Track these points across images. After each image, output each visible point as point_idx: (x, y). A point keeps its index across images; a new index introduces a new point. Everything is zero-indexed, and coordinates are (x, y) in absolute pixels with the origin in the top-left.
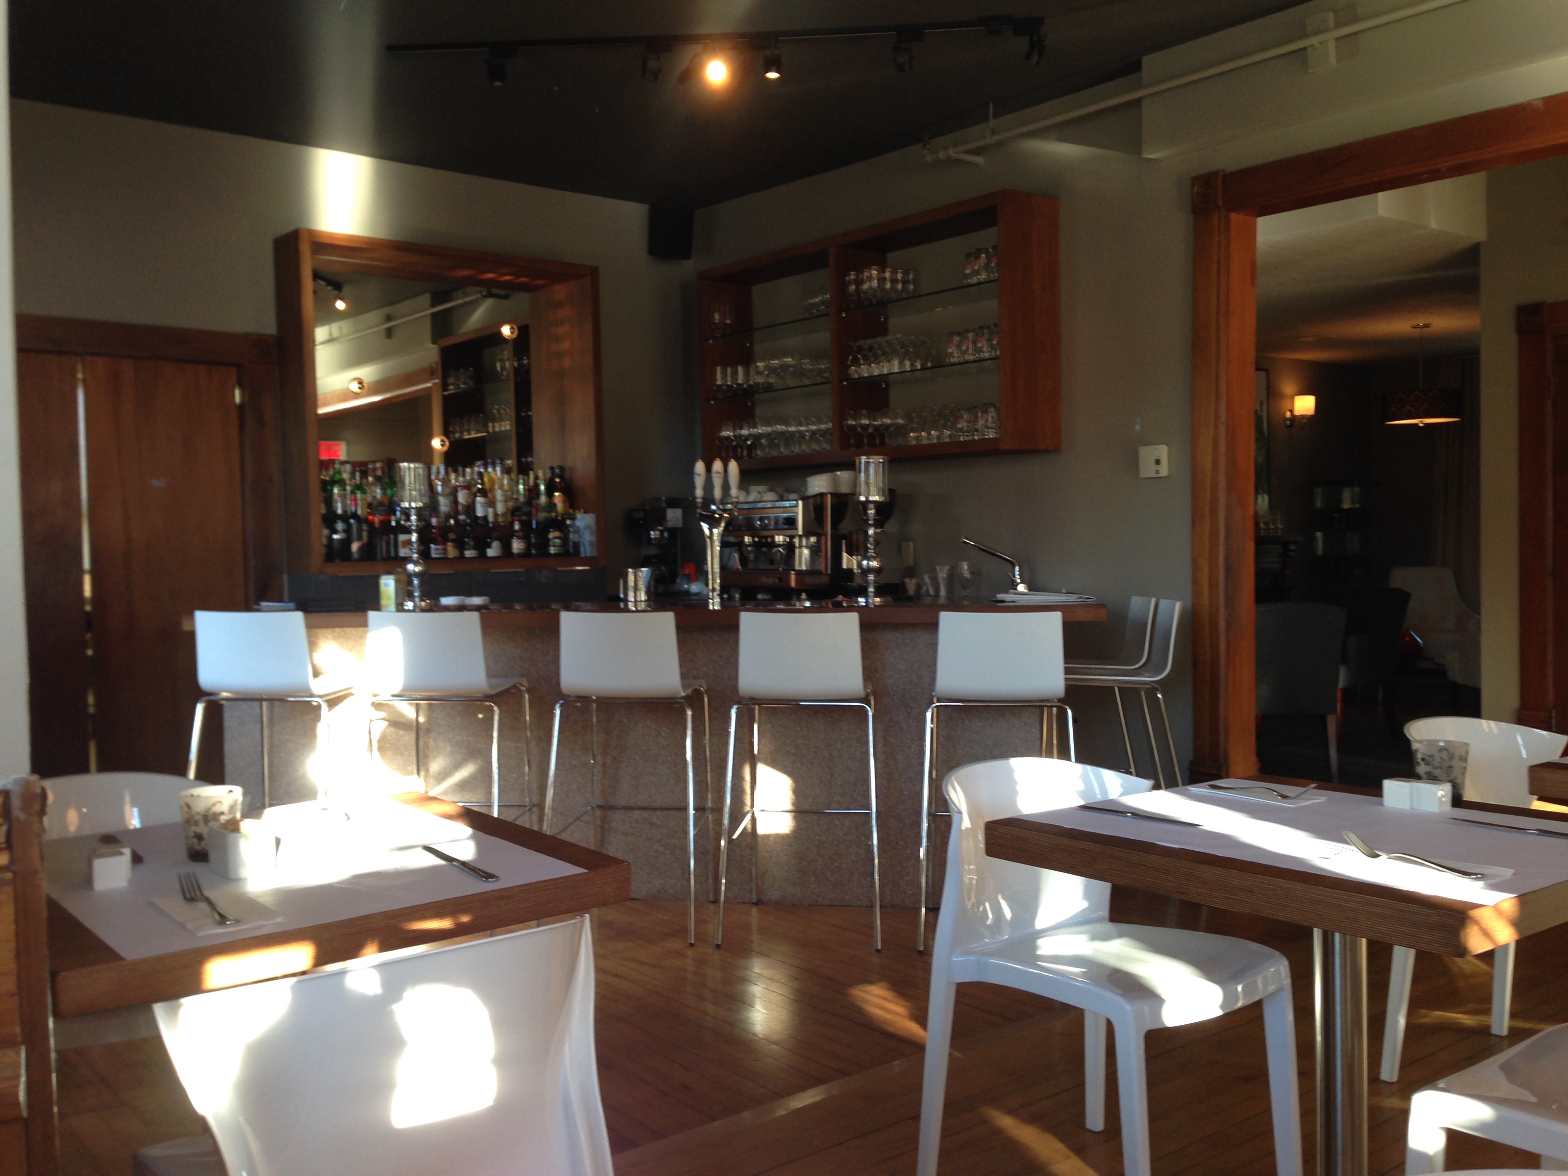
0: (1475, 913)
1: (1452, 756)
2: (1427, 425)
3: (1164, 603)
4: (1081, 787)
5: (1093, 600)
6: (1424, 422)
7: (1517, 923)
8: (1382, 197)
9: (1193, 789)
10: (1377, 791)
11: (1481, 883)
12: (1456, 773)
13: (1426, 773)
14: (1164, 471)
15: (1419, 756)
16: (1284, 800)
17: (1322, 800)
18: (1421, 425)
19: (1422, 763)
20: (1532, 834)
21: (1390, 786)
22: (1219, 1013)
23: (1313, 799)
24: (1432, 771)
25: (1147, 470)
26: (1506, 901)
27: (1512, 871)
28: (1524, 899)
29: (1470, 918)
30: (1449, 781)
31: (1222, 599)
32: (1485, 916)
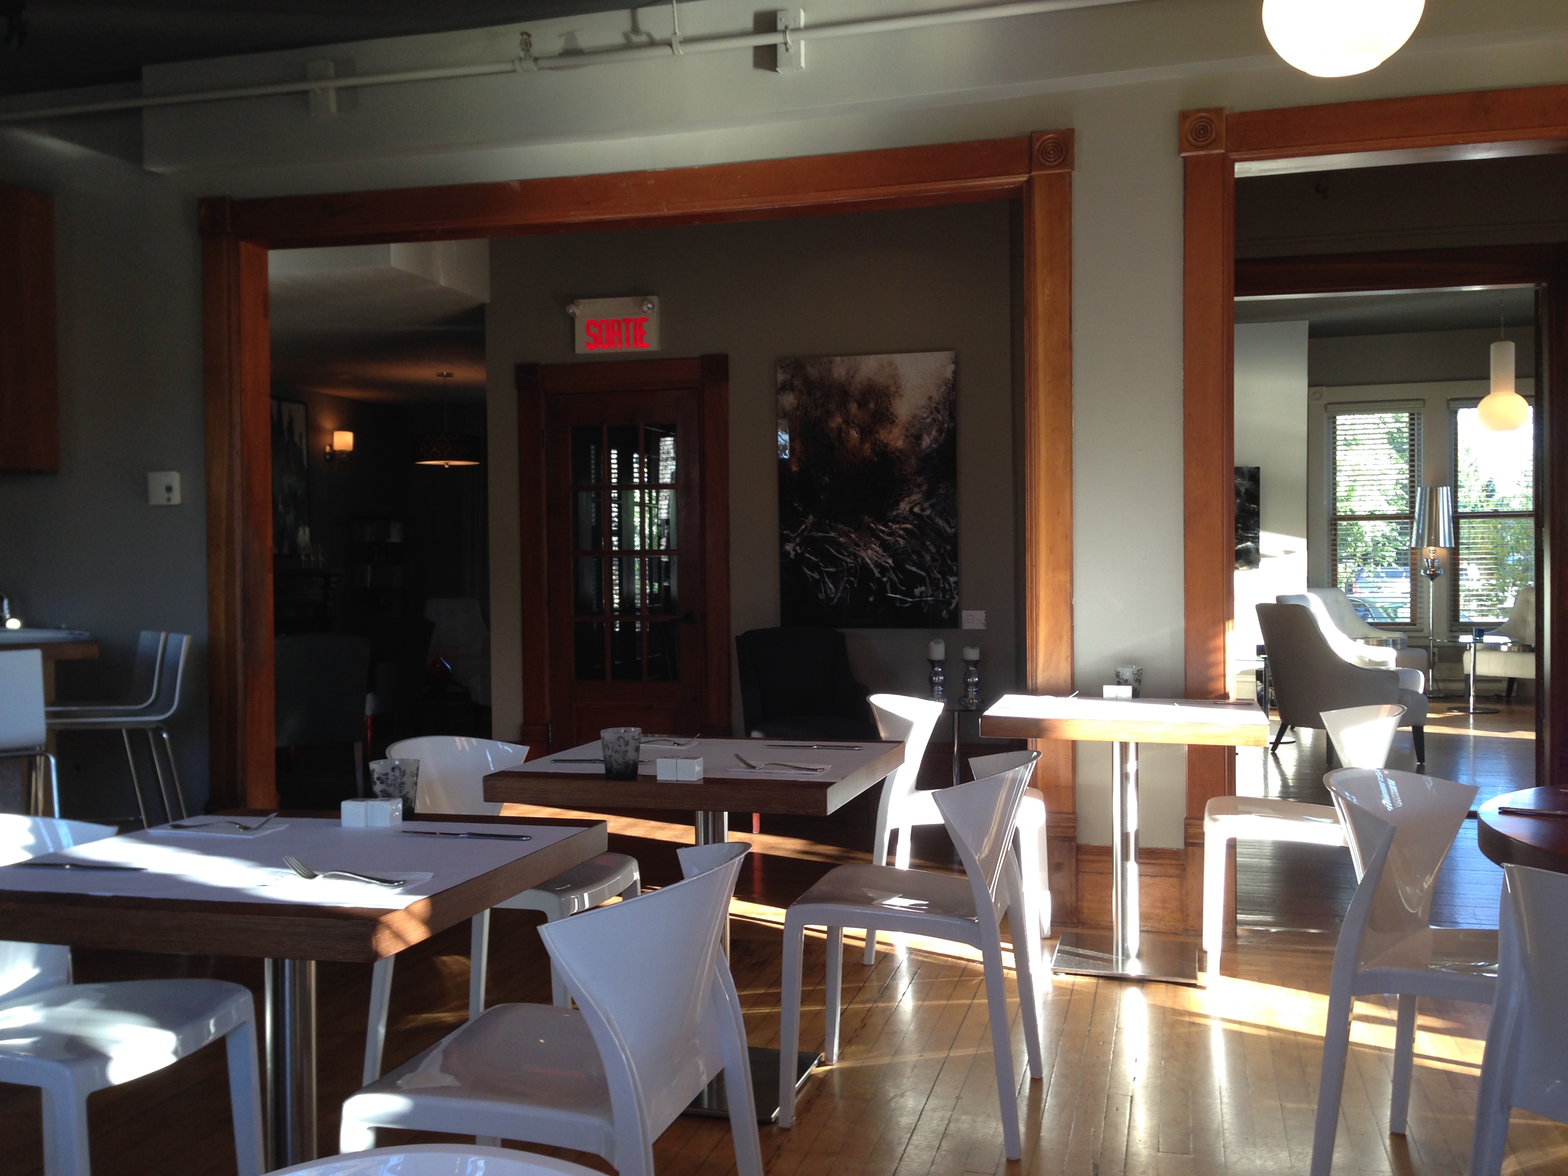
0: (384, 919)
1: (403, 773)
2: (451, 466)
3: (173, 637)
4: (31, 840)
5: (86, 635)
6: (449, 464)
7: (429, 922)
8: (394, 248)
9: (154, 832)
10: (335, 813)
11: (399, 890)
12: (408, 788)
13: (381, 791)
14: (176, 498)
15: (376, 776)
16: (246, 832)
17: (283, 827)
18: (446, 466)
19: (378, 782)
20: (463, 837)
21: (347, 807)
22: (172, 1060)
23: (273, 828)
24: (387, 788)
25: (158, 497)
26: (417, 902)
27: (431, 874)
28: (435, 900)
29: (380, 923)
30: (401, 797)
31: (239, 633)
32: (398, 921)
